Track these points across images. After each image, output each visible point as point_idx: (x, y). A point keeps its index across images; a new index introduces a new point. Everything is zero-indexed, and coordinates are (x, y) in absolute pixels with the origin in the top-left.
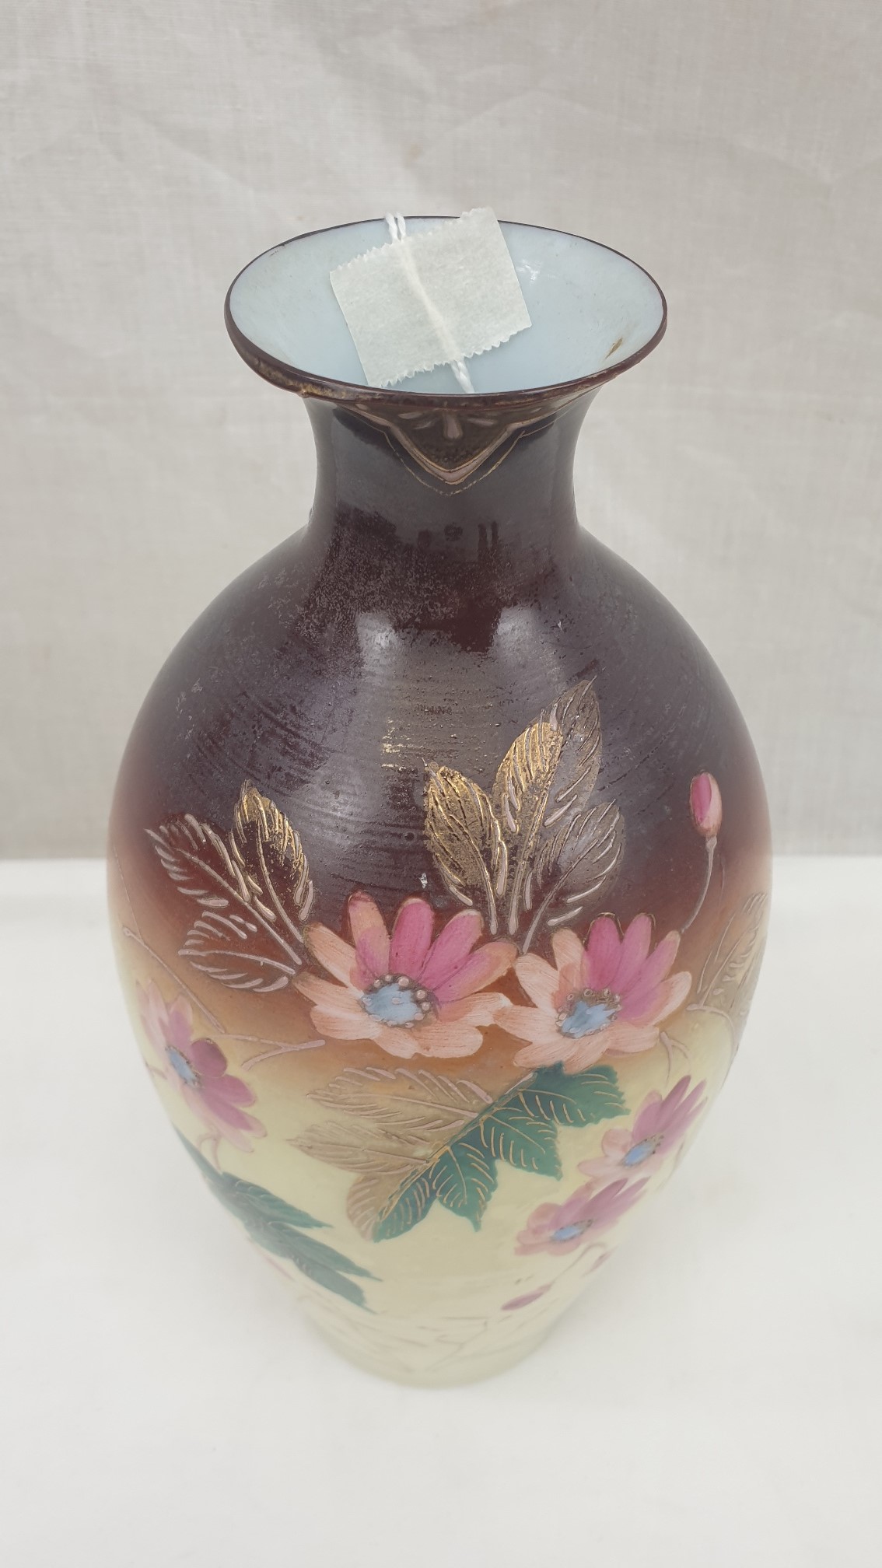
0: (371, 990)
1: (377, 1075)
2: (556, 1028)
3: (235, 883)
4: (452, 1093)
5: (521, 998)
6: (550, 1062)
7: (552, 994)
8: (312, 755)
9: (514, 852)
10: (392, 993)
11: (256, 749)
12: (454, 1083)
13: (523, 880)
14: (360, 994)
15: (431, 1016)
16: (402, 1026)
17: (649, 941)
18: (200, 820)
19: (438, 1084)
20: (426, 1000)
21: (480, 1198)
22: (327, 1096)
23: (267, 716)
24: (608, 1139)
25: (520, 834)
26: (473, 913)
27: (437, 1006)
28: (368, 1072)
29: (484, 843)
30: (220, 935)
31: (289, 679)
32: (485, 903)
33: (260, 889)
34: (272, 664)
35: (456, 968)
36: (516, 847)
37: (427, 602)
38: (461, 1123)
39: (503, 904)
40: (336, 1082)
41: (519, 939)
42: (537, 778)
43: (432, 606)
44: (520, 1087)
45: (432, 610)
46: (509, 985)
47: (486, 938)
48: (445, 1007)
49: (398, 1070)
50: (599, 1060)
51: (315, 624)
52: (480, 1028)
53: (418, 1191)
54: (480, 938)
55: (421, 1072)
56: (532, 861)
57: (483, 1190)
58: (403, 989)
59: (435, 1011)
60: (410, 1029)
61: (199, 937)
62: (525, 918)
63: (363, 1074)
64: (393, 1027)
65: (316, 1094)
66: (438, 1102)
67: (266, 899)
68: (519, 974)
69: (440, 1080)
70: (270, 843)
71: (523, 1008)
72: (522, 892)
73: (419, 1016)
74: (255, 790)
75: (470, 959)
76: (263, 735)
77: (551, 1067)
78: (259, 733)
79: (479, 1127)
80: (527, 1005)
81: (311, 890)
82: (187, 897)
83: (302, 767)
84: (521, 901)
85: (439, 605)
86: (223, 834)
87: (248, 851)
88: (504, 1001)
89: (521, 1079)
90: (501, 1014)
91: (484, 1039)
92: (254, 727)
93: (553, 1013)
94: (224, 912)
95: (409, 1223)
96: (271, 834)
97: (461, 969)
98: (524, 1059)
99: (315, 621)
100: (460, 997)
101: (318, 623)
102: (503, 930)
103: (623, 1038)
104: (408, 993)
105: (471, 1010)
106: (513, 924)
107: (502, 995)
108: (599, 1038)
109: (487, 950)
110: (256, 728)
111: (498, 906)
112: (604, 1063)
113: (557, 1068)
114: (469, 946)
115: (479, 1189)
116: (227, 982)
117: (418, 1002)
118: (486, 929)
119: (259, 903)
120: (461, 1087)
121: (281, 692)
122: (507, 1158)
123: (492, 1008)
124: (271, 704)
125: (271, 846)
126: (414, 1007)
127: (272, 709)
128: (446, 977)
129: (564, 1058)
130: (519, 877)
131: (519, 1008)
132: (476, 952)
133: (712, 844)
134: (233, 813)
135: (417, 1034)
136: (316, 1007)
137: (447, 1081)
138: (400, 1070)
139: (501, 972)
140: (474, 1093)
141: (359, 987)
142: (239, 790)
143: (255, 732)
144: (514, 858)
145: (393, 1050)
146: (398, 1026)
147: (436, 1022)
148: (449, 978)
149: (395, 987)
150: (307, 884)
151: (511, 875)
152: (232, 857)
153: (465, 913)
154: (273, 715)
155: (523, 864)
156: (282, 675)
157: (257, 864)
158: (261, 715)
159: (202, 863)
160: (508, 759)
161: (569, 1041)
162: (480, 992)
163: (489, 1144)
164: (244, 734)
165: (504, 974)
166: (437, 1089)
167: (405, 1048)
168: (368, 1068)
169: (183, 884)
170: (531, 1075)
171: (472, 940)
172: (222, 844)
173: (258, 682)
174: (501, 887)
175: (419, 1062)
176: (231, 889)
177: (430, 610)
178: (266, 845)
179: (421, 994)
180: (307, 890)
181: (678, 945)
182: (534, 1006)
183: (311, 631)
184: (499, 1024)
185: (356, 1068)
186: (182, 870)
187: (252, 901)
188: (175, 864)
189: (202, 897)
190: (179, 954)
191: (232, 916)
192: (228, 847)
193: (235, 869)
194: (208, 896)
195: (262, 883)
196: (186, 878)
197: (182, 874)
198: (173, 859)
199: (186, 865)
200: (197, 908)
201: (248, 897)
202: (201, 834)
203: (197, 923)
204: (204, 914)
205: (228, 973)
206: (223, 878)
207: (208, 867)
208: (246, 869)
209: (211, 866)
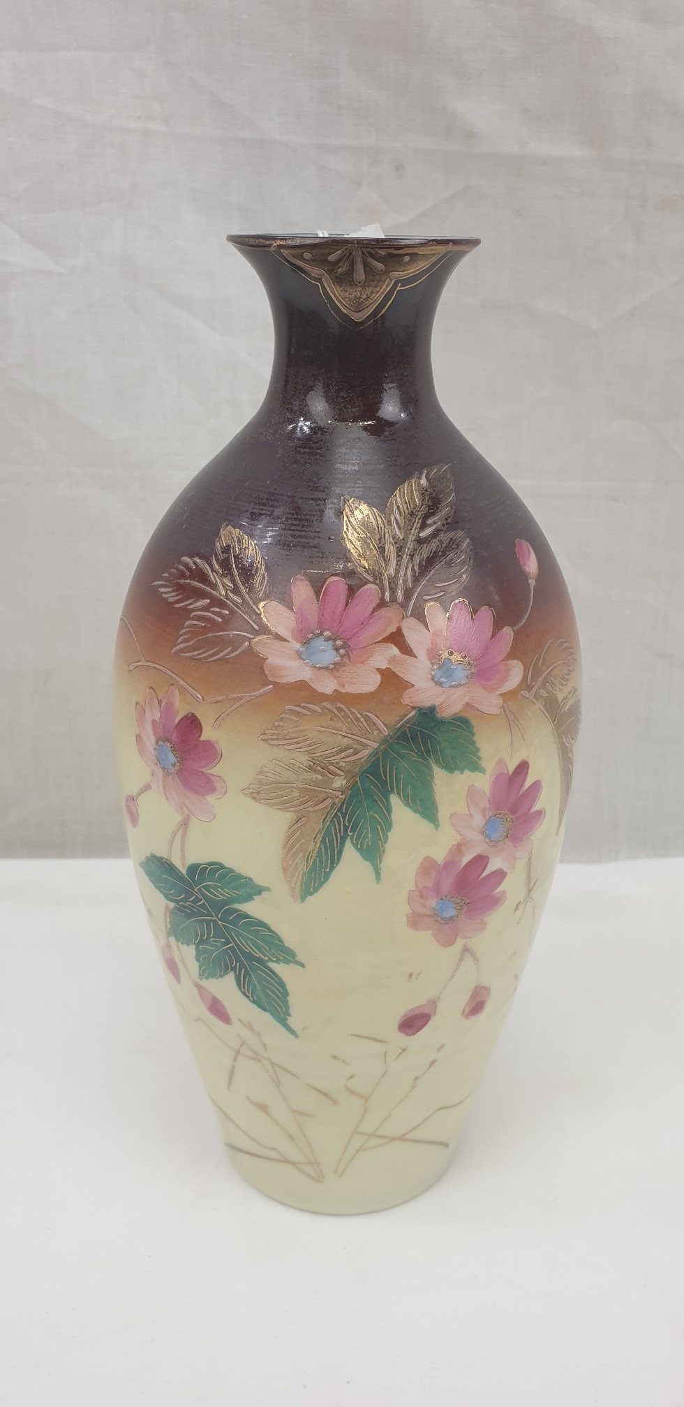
0: (306, 642)
1: (308, 709)
2: (430, 676)
3: (214, 586)
4: (360, 724)
5: (406, 649)
6: (427, 704)
7: (427, 650)
8: (267, 499)
9: (400, 549)
10: (320, 644)
12: (361, 715)
13: (406, 568)
14: (297, 646)
15: (346, 660)
16: (326, 668)
17: (492, 628)
18: (191, 557)
19: (350, 715)
20: (342, 647)
21: (381, 840)
22: (273, 734)
24: (472, 793)
25: (403, 539)
26: (374, 586)
27: (350, 652)
28: (303, 707)
29: (380, 543)
30: (203, 625)
32: (382, 581)
33: (231, 585)
35: (362, 624)
36: (401, 547)
37: (342, 405)
38: (366, 752)
39: (393, 581)
40: (281, 720)
41: (404, 606)
42: (414, 508)
43: (345, 407)
44: (407, 722)
45: (345, 410)
46: (397, 638)
47: (382, 604)
48: (355, 653)
49: (323, 704)
50: (461, 712)
52: (378, 670)
53: (335, 829)
54: (378, 604)
55: (339, 705)
56: (412, 556)
57: (382, 826)
58: (327, 639)
59: (348, 655)
60: (332, 670)
61: (188, 632)
62: (408, 594)
63: (298, 709)
64: (320, 668)
65: (265, 734)
66: (350, 732)
67: (236, 591)
68: (405, 631)
69: (353, 713)
70: (239, 554)
71: (407, 656)
72: (405, 575)
73: (338, 659)
74: (230, 526)
75: (371, 618)
77: (428, 708)
79: (379, 757)
80: (410, 655)
81: (266, 579)
82: (180, 608)
83: (261, 507)
84: (405, 581)
85: (350, 407)
86: (207, 559)
87: (225, 565)
88: (395, 651)
89: (407, 715)
90: (392, 660)
91: (382, 678)
93: (428, 664)
94: (206, 608)
95: (328, 870)
96: (240, 549)
97: (366, 625)
98: (409, 698)
100: (365, 645)
102: (394, 599)
103: (477, 697)
104: (331, 642)
105: (372, 656)
106: (400, 594)
107: (393, 646)
108: (460, 691)
109: (383, 612)
111: (390, 583)
112: (464, 714)
113: (432, 710)
114: (371, 609)
115: (379, 827)
116: (206, 658)
117: (337, 649)
118: (382, 598)
119: (231, 595)
120: (367, 718)
122: (399, 794)
123: (386, 656)
125: (240, 557)
126: (334, 652)
128: (356, 630)
129: (437, 702)
130: (403, 567)
131: (404, 656)
132: (376, 613)
133: (532, 582)
134: (214, 545)
135: (336, 673)
136: (268, 660)
137: (357, 713)
138: (325, 704)
139: (393, 629)
140: (374, 724)
141: (297, 641)
142: (219, 530)
144: (400, 554)
145: (320, 688)
146: (323, 668)
147: (349, 664)
148: (358, 631)
149: (322, 638)
150: (264, 575)
151: (399, 565)
152: (213, 570)
153: (368, 586)
155: (405, 558)
157: (230, 569)
159: (192, 582)
160: (395, 496)
161: (440, 689)
162: (378, 642)
163: (386, 777)
165: (395, 631)
166: (350, 720)
167: (327, 686)
168: (302, 704)
169: (177, 602)
170: (413, 713)
171: (373, 605)
172: (206, 565)
174: (392, 571)
175: (338, 697)
176: (212, 591)
177: (344, 410)
178: (236, 557)
179: (339, 643)
180: (264, 578)
181: (512, 638)
182: (416, 657)
184: (392, 668)
185: (295, 706)
186: (177, 593)
187: (226, 595)
188: (173, 591)
189: (190, 604)
190: (173, 651)
191: (212, 609)
192: (211, 565)
193: (214, 577)
194: (195, 602)
195: (233, 581)
196: (180, 597)
197: (176, 596)
198: (171, 589)
199: (180, 588)
200: (186, 613)
201: (223, 593)
202: (192, 565)
203: (187, 623)
204: (192, 615)
205: (207, 651)
206: (207, 586)
207: (196, 583)
208: (223, 575)
209: (198, 581)
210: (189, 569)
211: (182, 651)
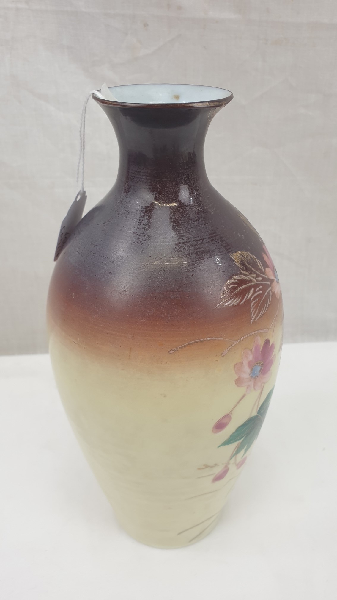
3: (251, 281)
11: (223, 245)
23: (215, 236)
30: (257, 300)
31: (207, 223)
33: (255, 275)
34: (199, 226)
51: (196, 206)
61: (254, 309)
67: (258, 276)
74: (234, 253)
76: (220, 240)
78: (219, 241)
82: (245, 302)
86: (239, 273)
87: (246, 269)
92: (216, 242)
94: (254, 292)
96: (246, 259)
99: (196, 205)
101: (197, 205)
110: (217, 241)
116: (264, 313)
121: (210, 228)
124: (212, 233)
125: (248, 261)
127: (214, 233)
134: (236, 265)
142: (231, 258)
143: (218, 242)
152: (246, 275)
154: (216, 234)
156: (205, 225)
157: (250, 269)
158: (214, 237)
164: (216, 246)
169: (241, 301)
172: (241, 276)
173: (203, 233)
176: (251, 284)
178: (248, 263)
183: (197, 208)
186: (237, 298)
187: (257, 280)
188: (235, 299)
189: (247, 297)
190: (251, 323)
191: (256, 291)
192: (243, 274)
193: (248, 278)
194: (249, 294)
195: (255, 273)
196: (240, 298)
197: (238, 299)
198: (233, 299)
199: (237, 295)
200: (248, 302)
201: (255, 281)
202: (235, 281)
203: (251, 305)
204: (251, 300)
205: (264, 308)
206: (248, 283)
207: (243, 286)
208: (250, 274)
209: (244, 285)
210: (236, 284)
211: (255, 318)
